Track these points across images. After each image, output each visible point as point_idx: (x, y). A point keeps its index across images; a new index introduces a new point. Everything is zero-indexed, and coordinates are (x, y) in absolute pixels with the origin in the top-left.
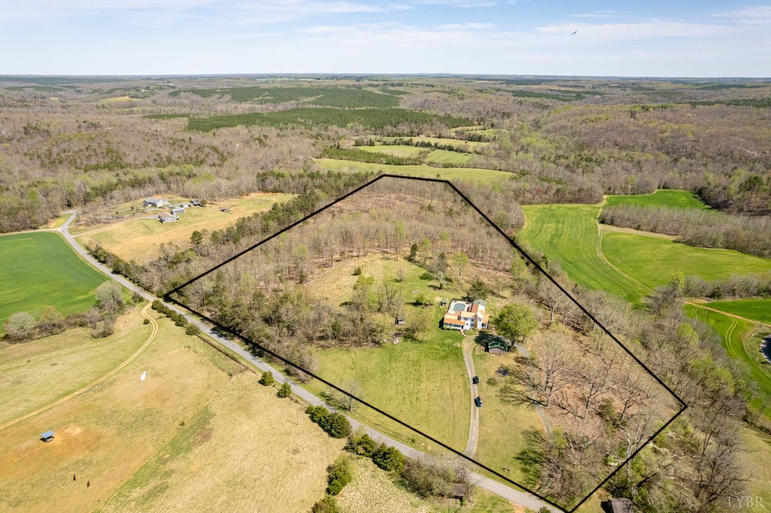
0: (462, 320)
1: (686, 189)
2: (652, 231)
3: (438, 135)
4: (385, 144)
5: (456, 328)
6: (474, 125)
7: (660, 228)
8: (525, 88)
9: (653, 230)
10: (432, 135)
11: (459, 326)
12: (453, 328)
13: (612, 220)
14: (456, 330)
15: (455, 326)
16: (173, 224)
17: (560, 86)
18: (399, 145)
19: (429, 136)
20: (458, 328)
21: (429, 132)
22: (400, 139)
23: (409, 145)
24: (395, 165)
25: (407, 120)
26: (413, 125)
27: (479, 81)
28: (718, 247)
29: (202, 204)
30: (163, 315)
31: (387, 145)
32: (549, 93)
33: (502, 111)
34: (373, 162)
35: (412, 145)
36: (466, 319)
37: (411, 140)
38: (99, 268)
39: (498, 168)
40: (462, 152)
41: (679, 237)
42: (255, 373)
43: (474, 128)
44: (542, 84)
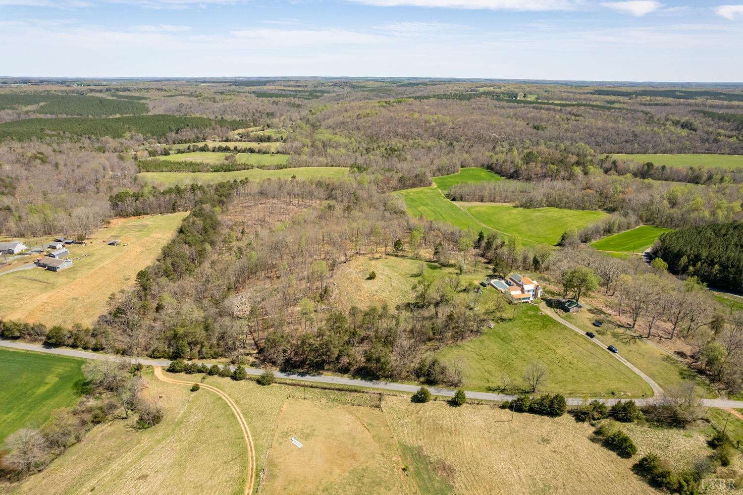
0: (526, 293)
1: (477, 166)
2: (491, 201)
3: (224, 139)
4: (179, 152)
5: (524, 301)
6: (251, 127)
7: (498, 198)
8: (259, 89)
9: (494, 201)
10: (218, 140)
11: (526, 298)
12: (522, 301)
13: (461, 197)
14: (525, 302)
15: (523, 299)
16: (73, 270)
17: (285, 86)
18: (193, 151)
19: (215, 141)
20: (526, 300)
21: (214, 136)
22: (194, 146)
23: (205, 151)
24: (225, 171)
25: (188, 125)
26: (195, 130)
27: (203, 84)
28: (543, 206)
29: (80, 240)
30: (204, 374)
31: (182, 152)
32: (284, 93)
33: (266, 112)
34: (199, 172)
35: (208, 150)
36: (529, 291)
37: (206, 145)
38: (16, 347)
39: (330, 164)
40: (264, 153)
41: (517, 203)
42: (396, 396)
43: (251, 129)
44: (267, 84)
